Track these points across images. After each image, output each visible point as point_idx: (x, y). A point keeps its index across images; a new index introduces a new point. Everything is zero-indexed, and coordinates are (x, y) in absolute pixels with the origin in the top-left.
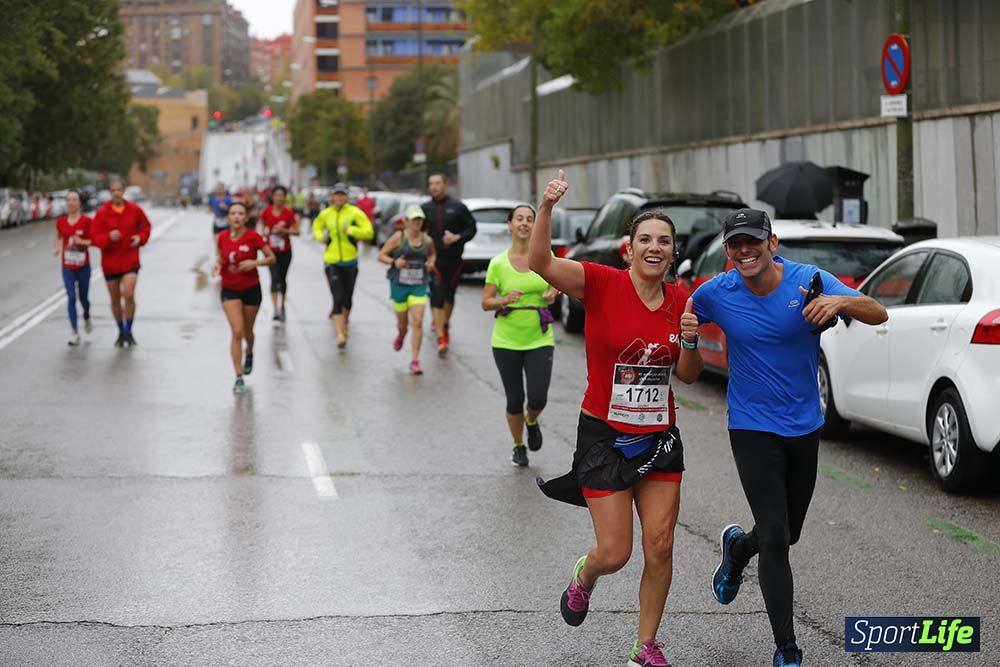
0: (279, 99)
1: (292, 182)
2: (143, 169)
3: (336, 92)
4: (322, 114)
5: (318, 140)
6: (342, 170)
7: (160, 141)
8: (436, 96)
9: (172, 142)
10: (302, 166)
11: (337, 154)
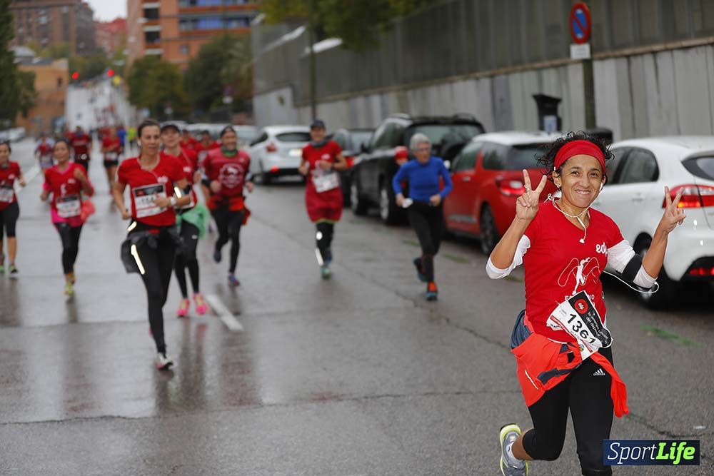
0: (120, 63)
2: (25, 116)
3: (159, 56)
4: (151, 72)
5: (149, 90)
6: (168, 111)
7: (36, 96)
8: (231, 57)
9: (44, 97)
10: (138, 109)
11: (164, 99)
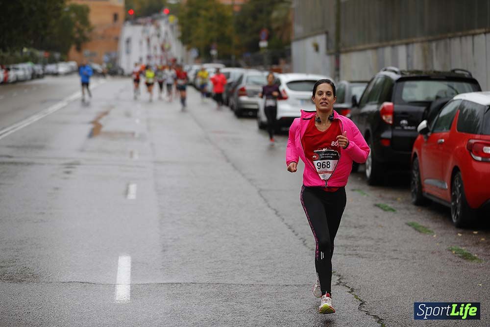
0: (173, 1)
1: (182, 60)
2: (79, 49)
4: (203, 12)
5: (200, 30)
6: (214, 52)
7: (90, 30)
9: (99, 31)
10: (188, 49)
11: (212, 41)
